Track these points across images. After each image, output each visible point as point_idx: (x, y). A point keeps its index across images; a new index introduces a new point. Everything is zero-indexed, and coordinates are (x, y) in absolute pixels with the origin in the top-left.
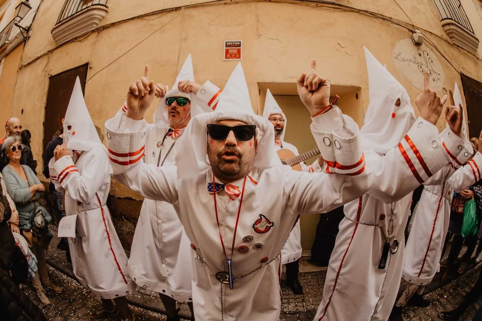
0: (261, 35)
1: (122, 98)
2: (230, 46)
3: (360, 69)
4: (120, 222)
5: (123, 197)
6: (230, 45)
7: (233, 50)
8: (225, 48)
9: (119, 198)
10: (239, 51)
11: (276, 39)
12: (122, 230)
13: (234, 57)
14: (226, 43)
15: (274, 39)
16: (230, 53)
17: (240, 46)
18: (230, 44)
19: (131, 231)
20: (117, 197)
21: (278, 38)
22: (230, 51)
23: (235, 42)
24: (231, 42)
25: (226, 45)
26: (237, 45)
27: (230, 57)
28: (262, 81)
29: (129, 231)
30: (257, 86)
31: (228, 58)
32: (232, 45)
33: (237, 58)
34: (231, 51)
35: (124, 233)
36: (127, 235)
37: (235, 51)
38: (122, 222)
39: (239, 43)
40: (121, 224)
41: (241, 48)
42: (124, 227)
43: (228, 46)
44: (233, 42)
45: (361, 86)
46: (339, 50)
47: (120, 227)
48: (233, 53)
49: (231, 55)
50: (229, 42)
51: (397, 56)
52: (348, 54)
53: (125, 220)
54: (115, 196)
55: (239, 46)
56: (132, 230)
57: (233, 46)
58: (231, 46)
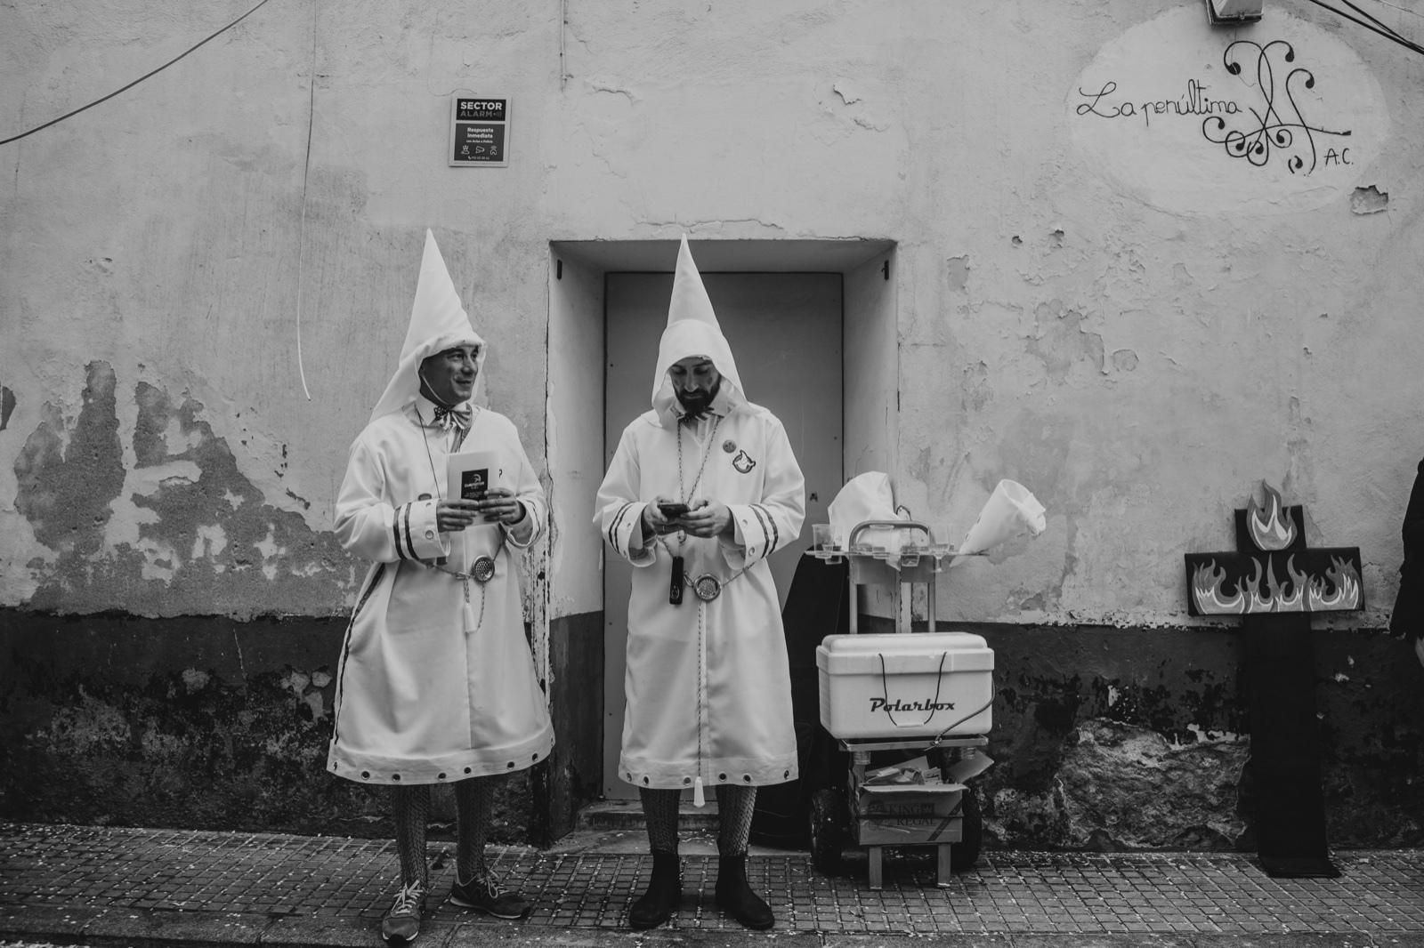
0: (571, 76)
1: (94, 263)
2: (471, 115)
3: (903, 177)
4: (66, 711)
5: (91, 611)
6: (472, 112)
7: (480, 132)
8: (455, 122)
9: (73, 618)
10: (499, 134)
11: (618, 91)
12: (68, 740)
13: (481, 155)
14: (460, 101)
15: (610, 91)
16: (472, 139)
17: (503, 119)
18: (470, 106)
19: (107, 737)
20: (61, 612)
21: (624, 90)
22: (471, 133)
23: (488, 101)
24: (474, 101)
25: (459, 110)
26: (494, 111)
27: (471, 155)
28: (563, 238)
29: (98, 742)
30: (548, 252)
31: (465, 158)
32: (478, 111)
33: (493, 158)
34: (474, 133)
35: (78, 750)
36: (90, 756)
37: (486, 133)
38: (71, 710)
39: (499, 106)
40: (67, 716)
41: (506, 123)
42: (80, 728)
43: (463, 114)
44: (481, 101)
45: (894, 237)
46: (831, 115)
47: (63, 728)
48: (480, 139)
49: (472, 147)
50: (467, 101)
51: (1090, 101)
52: (864, 126)
53: (87, 699)
54: (54, 610)
55: (500, 115)
56: (114, 733)
57: (482, 114)
58: (476, 114)
